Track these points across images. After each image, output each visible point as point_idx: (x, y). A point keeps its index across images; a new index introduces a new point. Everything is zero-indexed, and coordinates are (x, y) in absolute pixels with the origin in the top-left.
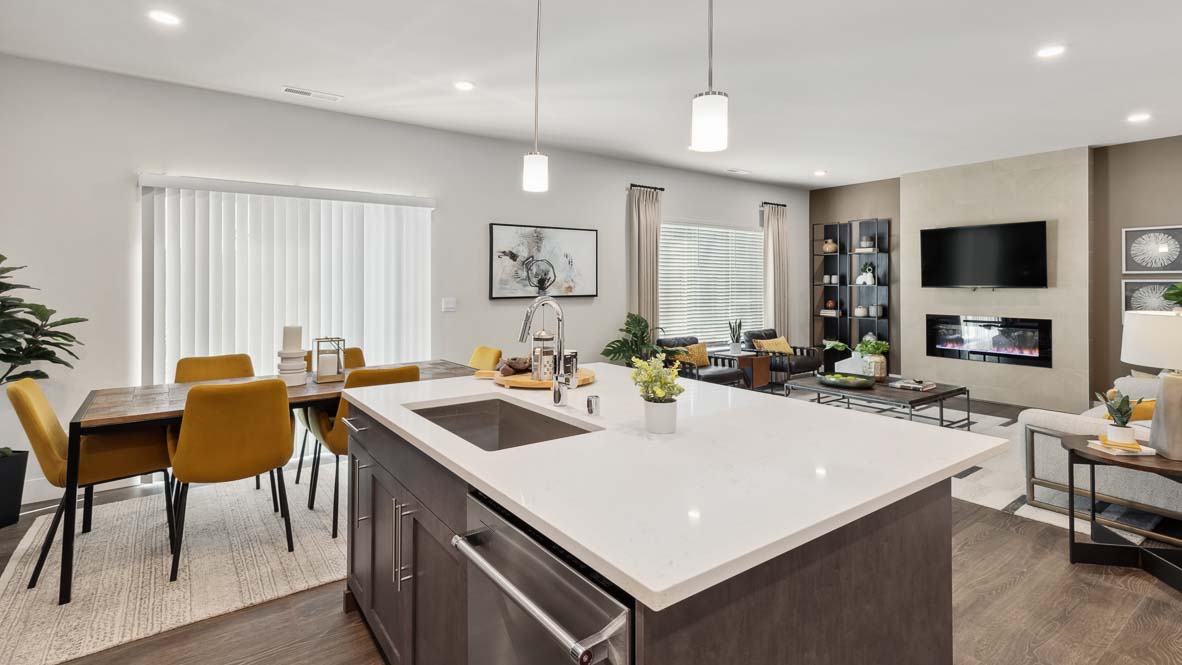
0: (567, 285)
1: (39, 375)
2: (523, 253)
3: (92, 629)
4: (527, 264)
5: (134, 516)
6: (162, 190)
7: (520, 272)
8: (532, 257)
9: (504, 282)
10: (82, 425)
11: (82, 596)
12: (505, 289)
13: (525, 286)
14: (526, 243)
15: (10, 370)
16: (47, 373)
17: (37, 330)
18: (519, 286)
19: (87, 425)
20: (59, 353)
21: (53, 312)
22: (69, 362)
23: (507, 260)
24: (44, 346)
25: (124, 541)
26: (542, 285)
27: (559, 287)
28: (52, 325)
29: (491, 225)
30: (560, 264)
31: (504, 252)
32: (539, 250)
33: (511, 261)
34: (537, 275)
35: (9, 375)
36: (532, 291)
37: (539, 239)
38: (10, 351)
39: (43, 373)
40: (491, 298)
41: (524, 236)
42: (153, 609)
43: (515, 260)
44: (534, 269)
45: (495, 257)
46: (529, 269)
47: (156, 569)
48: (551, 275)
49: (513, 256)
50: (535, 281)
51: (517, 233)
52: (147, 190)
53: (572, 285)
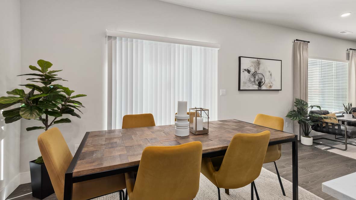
0: (269, 85)
1: (67, 121)
2: (253, 71)
4: (254, 75)
6: (115, 38)
7: (251, 78)
8: (256, 72)
9: (245, 83)
10: (74, 175)
12: (245, 86)
13: (253, 85)
14: (253, 65)
15: (55, 118)
16: (71, 120)
17: (66, 100)
18: (251, 85)
19: (77, 175)
20: (76, 111)
21: (73, 91)
22: (79, 115)
23: (246, 72)
24: (70, 107)
26: (260, 84)
27: (266, 86)
28: (74, 97)
29: (240, 58)
30: (267, 75)
31: (245, 70)
32: (259, 69)
33: (248, 74)
34: (258, 80)
35: (55, 121)
36: (256, 87)
37: (259, 64)
38: (53, 110)
39: (69, 120)
40: (239, 89)
41: (253, 62)
43: (249, 73)
44: (257, 78)
45: (241, 71)
46: (255, 77)
48: (263, 80)
49: (249, 71)
50: (257, 83)
51: (250, 61)
52: (110, 37)
53: (271, 85)
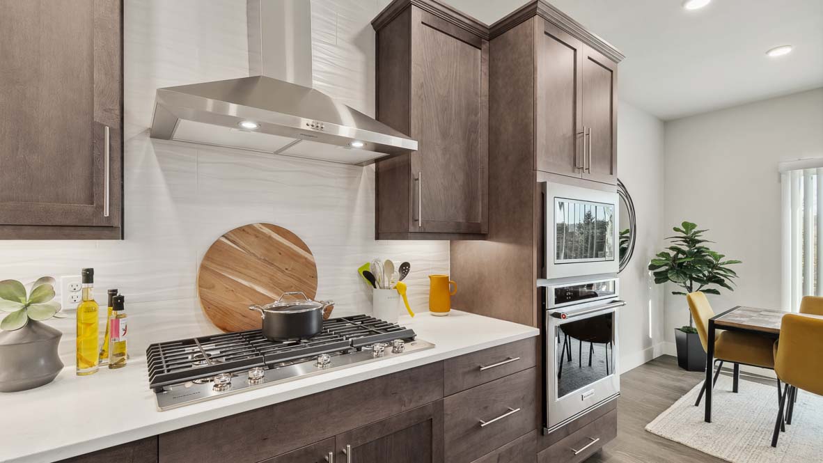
1: (716, 292)
3: (715, 442)
5: (767, 396)
10: (716, 322)
11: (717, 423)
15: (701, 287)
16: (719, 291)
17: (713, 267)
19: (718, 323)
20: (727, 281)
21: (722, 256)
22: (731, 286)
24: (718, 276)
25: (754, 408)
28: (723, 264)
38: (698, 276)
42: (752, 454)
47: (765, 434)
